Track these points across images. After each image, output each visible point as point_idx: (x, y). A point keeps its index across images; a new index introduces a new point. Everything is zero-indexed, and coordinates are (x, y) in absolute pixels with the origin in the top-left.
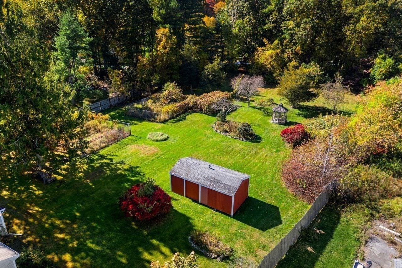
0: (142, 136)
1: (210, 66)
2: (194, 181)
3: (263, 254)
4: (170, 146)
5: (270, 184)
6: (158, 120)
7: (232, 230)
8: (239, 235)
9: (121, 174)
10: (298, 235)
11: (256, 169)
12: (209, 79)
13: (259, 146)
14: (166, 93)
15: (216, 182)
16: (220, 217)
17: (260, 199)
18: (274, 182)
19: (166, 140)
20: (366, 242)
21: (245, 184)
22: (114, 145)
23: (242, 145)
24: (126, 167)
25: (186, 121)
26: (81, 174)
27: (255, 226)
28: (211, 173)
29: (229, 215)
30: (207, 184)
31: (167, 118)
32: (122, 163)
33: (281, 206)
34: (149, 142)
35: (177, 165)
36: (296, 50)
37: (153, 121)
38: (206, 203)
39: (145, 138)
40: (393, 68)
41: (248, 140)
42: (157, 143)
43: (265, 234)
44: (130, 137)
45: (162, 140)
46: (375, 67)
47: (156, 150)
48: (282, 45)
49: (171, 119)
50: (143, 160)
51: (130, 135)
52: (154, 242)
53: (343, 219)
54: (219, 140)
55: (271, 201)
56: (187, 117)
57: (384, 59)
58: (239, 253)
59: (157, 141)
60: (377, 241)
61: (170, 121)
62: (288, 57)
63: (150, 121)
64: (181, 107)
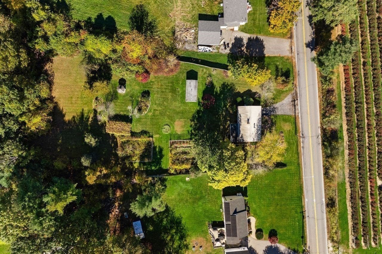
4: (172, 120)
9: (197, 121)
13: (151, 90)
19: (167, 125)
20: (187, 50)
24: (193, 123)
32: (191, 126)
34: (172, 129)
39: (170, 133)
47: (177, 123)
50: (186, 121)
51: (171, 140)
52: (214, 93)
59: (170, 127)
60: (185, 47)
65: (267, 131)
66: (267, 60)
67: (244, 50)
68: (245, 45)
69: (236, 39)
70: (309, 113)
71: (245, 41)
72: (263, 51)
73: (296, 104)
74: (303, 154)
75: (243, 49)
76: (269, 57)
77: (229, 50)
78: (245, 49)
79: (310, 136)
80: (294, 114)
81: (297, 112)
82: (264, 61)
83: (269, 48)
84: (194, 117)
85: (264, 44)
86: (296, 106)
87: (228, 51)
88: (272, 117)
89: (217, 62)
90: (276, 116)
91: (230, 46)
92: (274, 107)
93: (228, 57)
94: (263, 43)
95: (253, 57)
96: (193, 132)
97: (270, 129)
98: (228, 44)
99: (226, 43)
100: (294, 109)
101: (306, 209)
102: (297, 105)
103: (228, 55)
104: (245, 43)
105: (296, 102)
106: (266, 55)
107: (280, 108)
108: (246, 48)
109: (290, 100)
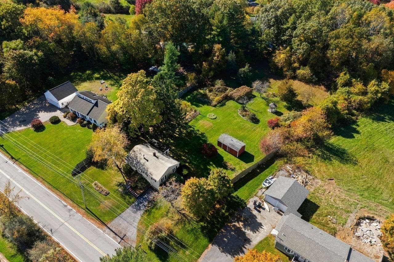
0: (204, 115)
1: (243, 69)
2: (226, 144)
3: (243, 170)
4: (217, 123)
5: (255, 146)
6: (212, 105)
7: (236, 162)
8: (238, 164)
9: (198, 136)
10: (257, 166)
11: (252, 138)
12: (241, 77)
13: (257, 126)
14: (217, 87)
15: (233, 145)
16: (233, 157)
17: (249, 152)
18: (257, 145)
19: (215, 118)
20: (279, 170)
21: (244, 147)
22: (193, 120)
23: (250, 124)
24: (200, 133)
25: (226, 106)
26: (184, 135)
27: (244, 161)
28: (232, 142)
29: (236, 157)
30: (230, 146)
31: (216, 103)
32: (198, 131)
33: (256, 156)
34: (208, 119)
35: (220, 137)
36: (299, 57)
37: (210, 105)
38: (229, 152)
39: (206, 116)
40: (348, 80)
41: (253, 122)
42: (212, 120)
43: (246, 164)
44: (200, 116)
45: (214, 119)
46: (339, 78)
47: (211, 124)
48: (291, 51)
49: (218, 104)
50: (206, 130)
51: (200, 114)
52: (211, 163)
53: (275, 163)
54: (239, 121)
55: (253, 153)
56: (227, 103)
57: (345, 74)
58: (237, 169)
59: (211, 119)
60: (283, 171)
61: (218, 105)
62: (294, 60)
63: (208, 105)
64: (223, 97)
65: (126, 181)
66: (204, 241)
67: (238, 223)
68: (243, 229)
69: (260, 225)
70: (89, 242)
71: (249, 233)
72: (219, 246)
73: (117, 237)
74: (59, 201)
75: (241, 223)
76: (206, 247)
77: (250, 207)
78: (238, 226)
79: (66, 224)
80: (109, 226)
81: (108, 230)
82: (205, 236)
83: (217, 257)
84: (204, 136)
85: (228, 255)
86: (115, 236)
87: (250, 205)
88: (132, 200)
89: (245, 186)
90: (130, 204)
91: (255, 212)
92: (140, 209)
93: (242, 201)
94: (230, 254)
95: (221, 228)
96: (192, 129)
97: (123, 186)
98: (259, 212)
99: (261, 210)
100: (114, 230)
101: (15, 165)
102: (114, 238)
103: (245, 203)
104: (246, 231)
105: (119, 240)
106: (210, 246)
107: (133, 215)
108: (240, 228)
109: (129, 234)
